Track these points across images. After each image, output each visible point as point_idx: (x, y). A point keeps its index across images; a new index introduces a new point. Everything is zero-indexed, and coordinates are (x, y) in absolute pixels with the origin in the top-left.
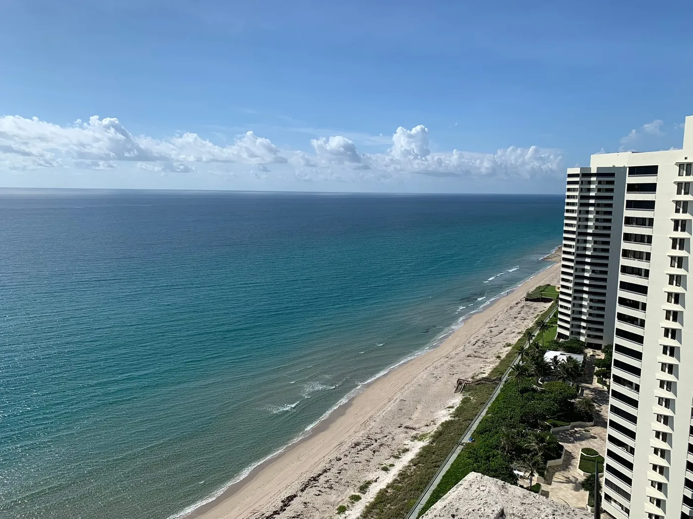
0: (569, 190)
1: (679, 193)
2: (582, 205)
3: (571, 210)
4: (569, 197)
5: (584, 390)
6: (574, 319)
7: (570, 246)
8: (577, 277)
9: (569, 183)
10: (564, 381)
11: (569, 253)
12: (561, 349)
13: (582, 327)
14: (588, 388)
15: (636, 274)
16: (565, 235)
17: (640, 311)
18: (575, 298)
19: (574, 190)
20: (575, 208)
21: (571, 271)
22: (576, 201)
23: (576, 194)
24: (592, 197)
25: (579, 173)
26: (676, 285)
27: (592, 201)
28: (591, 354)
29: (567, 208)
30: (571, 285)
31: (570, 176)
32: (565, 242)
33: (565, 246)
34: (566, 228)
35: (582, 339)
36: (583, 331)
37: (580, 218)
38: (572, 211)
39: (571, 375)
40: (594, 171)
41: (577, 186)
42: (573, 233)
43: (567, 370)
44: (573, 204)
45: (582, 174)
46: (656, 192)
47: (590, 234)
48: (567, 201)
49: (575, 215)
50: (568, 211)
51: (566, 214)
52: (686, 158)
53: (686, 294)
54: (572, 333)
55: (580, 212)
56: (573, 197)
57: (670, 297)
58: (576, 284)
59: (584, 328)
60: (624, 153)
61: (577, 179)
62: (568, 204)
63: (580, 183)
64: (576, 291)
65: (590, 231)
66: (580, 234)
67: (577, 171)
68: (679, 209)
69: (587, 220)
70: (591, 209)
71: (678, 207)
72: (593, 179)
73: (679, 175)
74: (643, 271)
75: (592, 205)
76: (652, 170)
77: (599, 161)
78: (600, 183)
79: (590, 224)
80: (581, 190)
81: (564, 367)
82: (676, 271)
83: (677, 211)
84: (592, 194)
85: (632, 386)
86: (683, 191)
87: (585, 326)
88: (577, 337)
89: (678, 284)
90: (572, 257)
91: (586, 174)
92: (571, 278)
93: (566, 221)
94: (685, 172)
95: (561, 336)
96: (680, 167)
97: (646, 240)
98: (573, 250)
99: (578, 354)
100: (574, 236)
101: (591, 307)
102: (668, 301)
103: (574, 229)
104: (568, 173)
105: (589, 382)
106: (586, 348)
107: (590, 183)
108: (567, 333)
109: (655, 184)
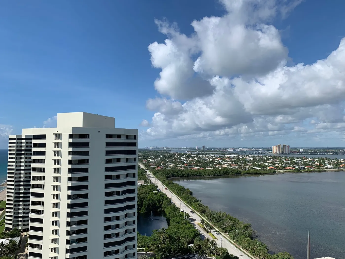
0: (10, 147)
1: (55, 147)
2: (17, 154)
3: (11, 157)
4: (10, 150)
5: (19, 257)
6: (15, 217)
7: (12, 177)
8: (16, 194)
9: (10, 143)
10: (7, 255)
11: (11, 181)
12: (7, 237)
13: (20, 221)
14: (22, 255)
15: (39, 188)
16: (8, 171)
17: (41, 206)
18: (15, 205)
19: (13, 147)
20: (14, 156)
21: (12, 191)
22: (14, 152)
23: (14, 149)
24: (23, 150)
25: (16, 138)
26: (56, 190)
27: (23, 152)
28: (25, 235)
29: (9, 156)
30: (12, 199)
31: (10, 139)
32: (8, 175)
33: (9, 177)
34: (9, 167)
35: (20, 228)
36: (20, 223)
37: (17, 162)
38: (13, 158)
39: (11, 251)
40: (23, 137)
41: (15, 145)
42: (13, 169)
43: (9, 249)
44: (13, 154)
45: (17, 138)
46: (46, 147)
47: (22, 170)
48: (9, 152)
49: (14, 160)
50: (10, 158)
51: (9, 160)
52: (57, 132)
53: (60, 194)
54: (14, 226)
55: (17, 158)
56: (13, 150)
57: (54, 196)
58: (15, 198)
59: (21, 221)
60: (39, 128)
61: (15, 141)
62: (10, 154)
63: (16, 143)
64: (15, 202)
65: (22, 168)
66: (17, 170)
67: (14, 137)
68: (56, 155)
69: (21, 162)
70: (23, 156)
71: (55, 154)
72: (23, 141)
73: (55, 139)
74: (42, 185)
75: (23, 154)
76: (44, 137)
77: (26, 132)
78: (27, 143)
79: (22, 164)
80: (17, 146)
81: (7, 247)
82: (56, 184)
83: (55, 155)
84: (23, 149)
85: (39, 246)
86: (57, 146)
87: (21, 220)
88: (17, 227)
89: (57, 190)
90: (13, 183)
91: (19, 139)
92: (12, 195)
93: (9, 164)
94: (57, 138)
95: (7, 229)
96: (55, 135)
97: (43, 170)
98: (13, 179)
99: (17, 237)
100: (13, 171)
101: (24, 209)
102: (53, 199)
103: (14, 168)
104: (9, 138)
105: (23, 251)
106: (22, 232)
107: (22, 143)
108: (11, 226)
109: (45, 143)
